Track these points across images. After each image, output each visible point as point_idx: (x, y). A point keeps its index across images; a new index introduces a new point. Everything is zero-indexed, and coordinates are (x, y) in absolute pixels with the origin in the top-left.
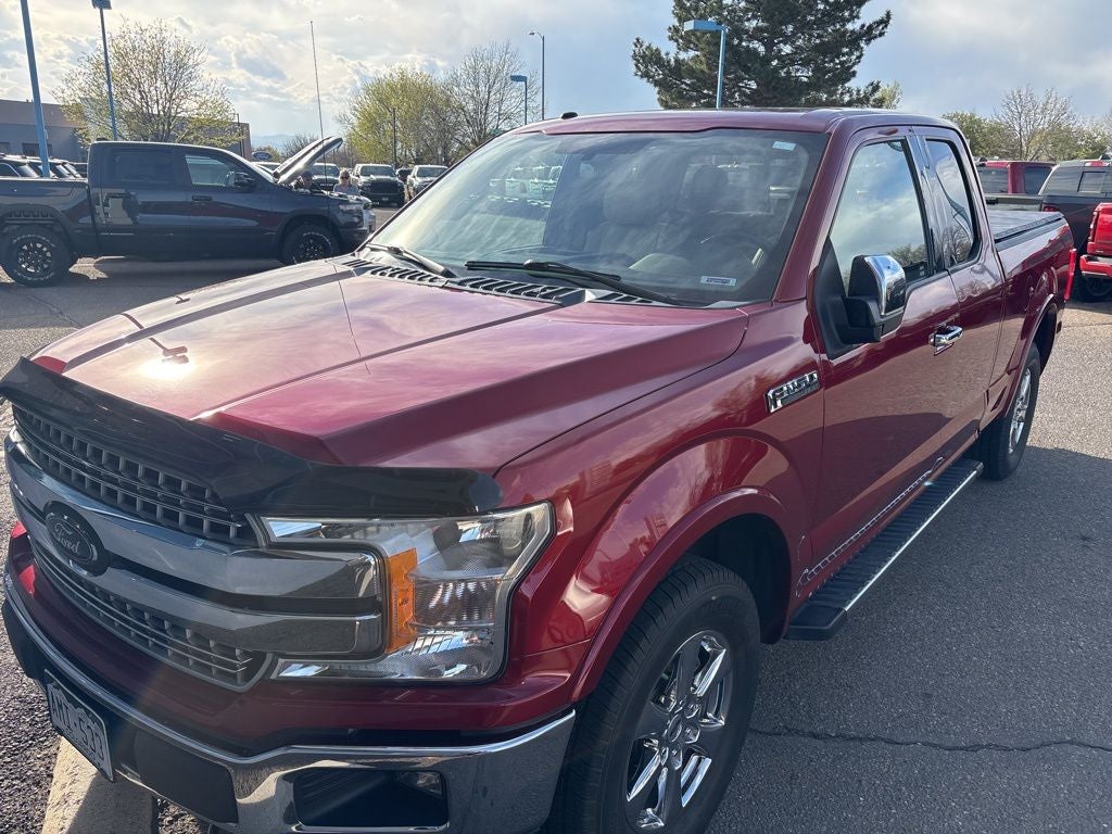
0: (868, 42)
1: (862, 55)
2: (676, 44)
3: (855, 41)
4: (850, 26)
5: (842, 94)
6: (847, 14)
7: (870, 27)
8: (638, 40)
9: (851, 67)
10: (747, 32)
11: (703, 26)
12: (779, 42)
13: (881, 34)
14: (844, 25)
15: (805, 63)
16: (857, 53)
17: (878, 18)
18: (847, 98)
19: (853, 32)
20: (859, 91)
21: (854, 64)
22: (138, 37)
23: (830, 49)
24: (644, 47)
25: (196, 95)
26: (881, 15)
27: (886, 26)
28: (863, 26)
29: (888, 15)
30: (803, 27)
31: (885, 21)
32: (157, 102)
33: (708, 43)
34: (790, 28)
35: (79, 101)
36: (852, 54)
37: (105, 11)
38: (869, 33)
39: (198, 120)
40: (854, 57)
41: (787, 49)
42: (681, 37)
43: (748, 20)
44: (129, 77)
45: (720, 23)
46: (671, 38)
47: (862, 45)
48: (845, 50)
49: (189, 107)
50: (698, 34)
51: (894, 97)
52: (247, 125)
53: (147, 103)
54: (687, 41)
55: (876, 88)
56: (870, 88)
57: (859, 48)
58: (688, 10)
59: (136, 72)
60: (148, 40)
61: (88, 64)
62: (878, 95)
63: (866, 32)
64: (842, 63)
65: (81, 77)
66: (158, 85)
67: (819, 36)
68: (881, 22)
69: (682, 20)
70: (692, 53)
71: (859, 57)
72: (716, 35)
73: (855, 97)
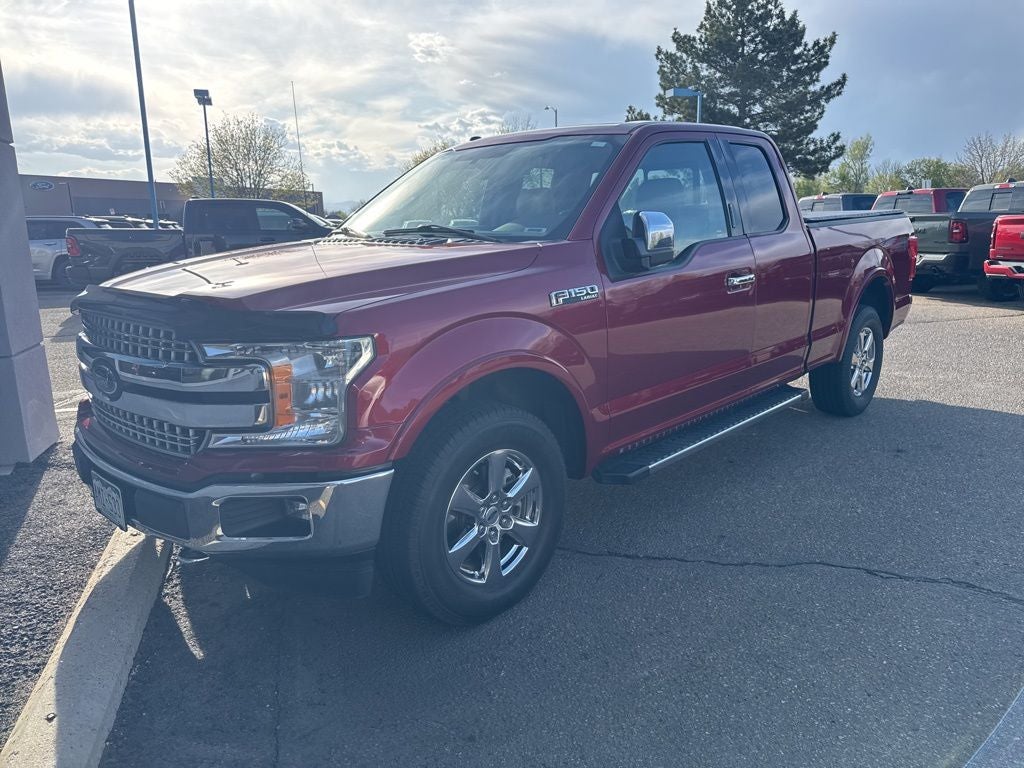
0: (827, 101)
1: (823, 112)
2: (662, 110)
3: (815, 100)
4: (811, 88)
5: (807, 144)
6: (807, 78)
7: (829, 87)
8: (630, 107)
9: (815, 121)
10: (722, 97)
11: (683, 93)
12: (750, 104)
13: (839, 94)
14: (806, 88)
15: (774, 120)
16: (819, 110)
17: (835, 80)
18: (812, 147)
19: (814, 93)
20: (822, 141)
21: (817, 119)
22: (236, 127)
23: (794, 107)
24: (636, 113)
25: (279, 171)
26: (837, 77)
27: (843, 87)
28: (823, 87)
29: (844, 77)
30: (769, 91)
31: (842, 82)
32: (249, 177)
33: (687, 108)
34: (758, 91)
35: (190, 179)
36: (815, 111)
37: (207, 106)
38: (829, 93)
39: (280, 190)
40: (817, 114)
41: (758, 109)
42: (667, 104)
43: (722, 87)
44: (229, 159)
45: (697, 90)
46: (658, 105)
47: (823, 103)
48: (808, 108)
49: (274, 180)
50: (679, 100)
51: (867, 148)
52: (320, 194)
53: (242, 178)
54: (669, 106)
55: (837, 138)
56: (832, 138)
57: (819, 106)
58: (671, 82)
59: (233, 154)
60: (243, 130)
61: (197, 150)
62: (838, 144)
63: (825, 93)
64: (806, 119)
65: (192, 161)
66: (251, 163)
67: (785, 97)
68: (837, 84)
69: (665, 89)
70: (676, 116)
71: (821, 113)
72: (693, 100)
73: (819, 146)
